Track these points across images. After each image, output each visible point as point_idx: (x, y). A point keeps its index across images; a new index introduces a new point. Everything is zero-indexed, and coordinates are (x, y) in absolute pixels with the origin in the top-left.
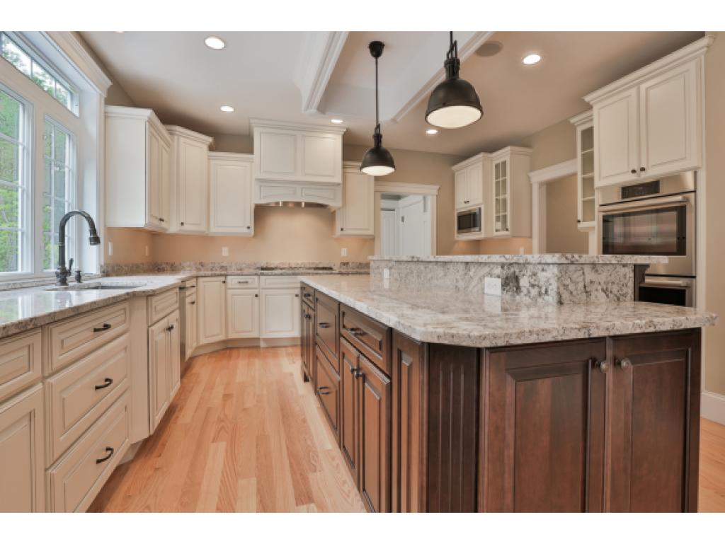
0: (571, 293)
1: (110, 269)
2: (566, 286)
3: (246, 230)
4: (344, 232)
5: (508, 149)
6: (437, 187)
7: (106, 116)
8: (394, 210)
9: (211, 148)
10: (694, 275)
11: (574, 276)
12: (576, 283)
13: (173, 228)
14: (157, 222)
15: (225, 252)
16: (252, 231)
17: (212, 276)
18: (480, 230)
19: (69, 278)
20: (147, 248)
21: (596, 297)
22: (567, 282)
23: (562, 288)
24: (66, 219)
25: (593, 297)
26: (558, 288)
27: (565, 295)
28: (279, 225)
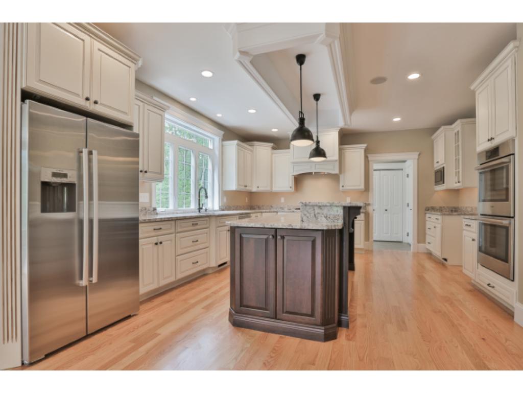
0: (308, 217)
1: (224, 208)
2: (305, 215)
3: (290, 189)
4: (345, 188)
5: (459, 121)
6: (418, 153)
7: (222, 146)
8: (402, 170)
9: (274, 148)
10: (512, 215)
11: (310, 211)
12: (310, 213)
13: (254, 189)
14: (243, 187)
15: (283, 200)
16: (293, 190)
17: (269, 212)
18: (443, 183)
19: (201, 210)
20: (247, 199)
21: (321, 220)
22: (306, 213)
23: (303, 216)
24: (200, 190)
25: (319, 220)
26: (301, 215)
27: (305, 218)
28: (309, 184)
